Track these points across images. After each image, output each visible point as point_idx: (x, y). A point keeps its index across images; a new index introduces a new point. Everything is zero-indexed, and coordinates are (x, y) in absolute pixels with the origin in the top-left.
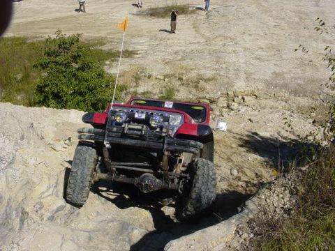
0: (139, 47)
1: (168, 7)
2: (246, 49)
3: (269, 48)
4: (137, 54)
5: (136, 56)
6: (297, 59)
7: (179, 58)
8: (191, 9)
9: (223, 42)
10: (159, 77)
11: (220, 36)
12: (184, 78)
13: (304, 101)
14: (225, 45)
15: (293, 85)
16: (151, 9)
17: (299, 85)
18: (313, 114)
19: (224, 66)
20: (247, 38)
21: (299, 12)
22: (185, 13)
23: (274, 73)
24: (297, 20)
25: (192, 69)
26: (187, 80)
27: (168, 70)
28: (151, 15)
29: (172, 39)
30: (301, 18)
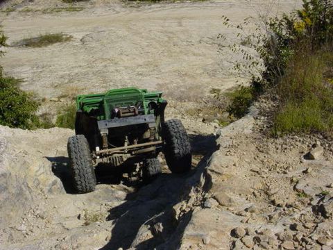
0: (23, 75)
1: (42, 37)
2: (126, 68)
3: (147, 65)
4: (24, 82)
6: (174, 71)
7: (66, 81)
8: (64, 37)
9: (104, 64)
10: (53, 99)
11: (99, 58)
13: (191, 105)
14: (106, 66)
15: (177, 93)
16: (26, 40)
17: (183, 92)
18: (201, 115)
19: (111, 83)
20: (125, 58)
21: (166, 32)
22: (60, 41)
23: (158, 84)
24: (166, 39)
25: (83, 89)
27: (60, 92)
28: (26, 45)
29: (54, 65)
30: (169, 37)
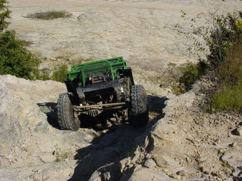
0: (33, 39)
1: (50, 12)
2: (108, 41)
3: (124, 40)
4: (33, 44)
5: (32, 45)
6: (143, 47)
7: (64, 46)
8: (66, 14)
9: (92, 36)
10: (52, 58)
11: (89, 32)
12: (70, 60)
13: (152, 73)
14: (93, 38)
15: (144, 63)
16: (39, 14)
17: (148, 63)
18: (159, 81)
19: (96, 52)
20: (108, 34)
21: (140, 17)
22: (62, 17)
23: (130, 56)
24: (140, 23)
25: (75, 54)
26: (73, 61)
27: (58, 54)
28: (38, 18)
29: (56, 34)
30: (142, 22)
